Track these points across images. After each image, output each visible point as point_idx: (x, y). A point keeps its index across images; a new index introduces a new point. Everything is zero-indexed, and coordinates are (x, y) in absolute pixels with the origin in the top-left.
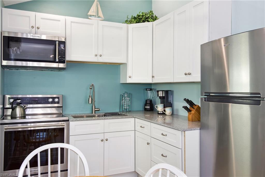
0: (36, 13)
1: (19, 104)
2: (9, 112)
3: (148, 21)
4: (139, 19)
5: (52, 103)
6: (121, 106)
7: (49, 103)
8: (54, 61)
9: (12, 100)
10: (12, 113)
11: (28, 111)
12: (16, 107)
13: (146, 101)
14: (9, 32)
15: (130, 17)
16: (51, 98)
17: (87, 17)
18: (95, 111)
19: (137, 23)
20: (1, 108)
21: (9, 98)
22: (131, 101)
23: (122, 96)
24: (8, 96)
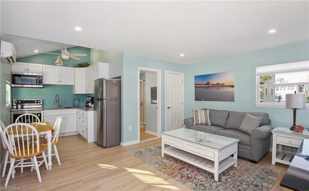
0: (28, 63)
1: (19, 103)
2: (15, 107)
3: (85, 67)
4: (81, 66)
5: (36, 103)
6: (74, 104)
7: (35, 103)
8: (37, 84)
9: (16, 102)
10: (16, 107)
11: (25, 107)
12: (18, 105)
13: (87, 102)
14: (15, 72)
15: (77, 64)
16: (36, 101)
17: (54, 64)
18: (59, 107)
19: (79, 67)
20: (9, 111)
21: (15, 101)
22: (79, 102)
23: (74, 100)
24: (14, 100)
